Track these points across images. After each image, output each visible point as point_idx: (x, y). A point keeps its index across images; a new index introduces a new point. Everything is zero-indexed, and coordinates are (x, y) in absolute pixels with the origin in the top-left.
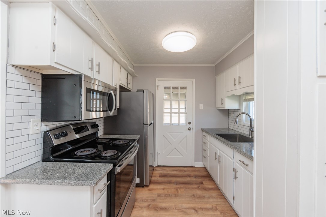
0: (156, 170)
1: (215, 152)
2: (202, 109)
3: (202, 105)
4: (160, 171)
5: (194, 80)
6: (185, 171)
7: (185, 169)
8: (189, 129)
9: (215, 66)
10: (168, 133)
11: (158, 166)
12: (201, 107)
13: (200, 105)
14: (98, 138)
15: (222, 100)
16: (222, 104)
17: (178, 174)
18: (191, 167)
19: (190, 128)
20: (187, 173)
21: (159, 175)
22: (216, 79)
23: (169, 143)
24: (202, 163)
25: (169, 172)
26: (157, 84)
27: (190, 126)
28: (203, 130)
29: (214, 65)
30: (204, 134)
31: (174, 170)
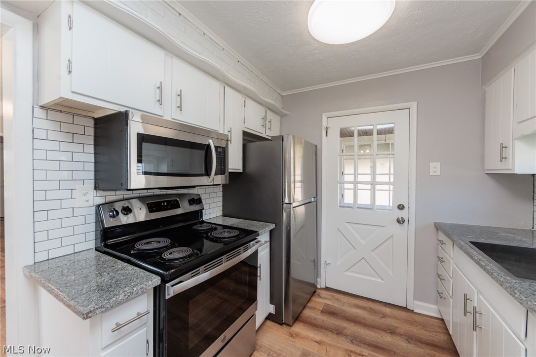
0: (319, 296)
1: (465, 296)
2: (438, 173)
3: (438, 164)
4: (326, 299)
5: (414, 106)
6: (384, 316)
7: (387, 310)
8: (400, 221)
9: (482, 58)
10: (348, 225)
11: (327, 289)
12: (435, 168)
13: (432, 165)
14: (203, 222)
15: (503, 147)
16: (502, 158)
17: (364, 319)
18: (405, 309)
19: (402, 218)
20: (389, 321)
21: (321, 309)
22: (484, 93)
23: (351, 247)
24: (434, 307)
25: (344, 308)
26: (324, 124)
27: (402, 214)
28: (438, 227)
29: (480, 57)
30: (442, 237)
31: (358, 307)
